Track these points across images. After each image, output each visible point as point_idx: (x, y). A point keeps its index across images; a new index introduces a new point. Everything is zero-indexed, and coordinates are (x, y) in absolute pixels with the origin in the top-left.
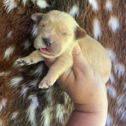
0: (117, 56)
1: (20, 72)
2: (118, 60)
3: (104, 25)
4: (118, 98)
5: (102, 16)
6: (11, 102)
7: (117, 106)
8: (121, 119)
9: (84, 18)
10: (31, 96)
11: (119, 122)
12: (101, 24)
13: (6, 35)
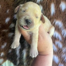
0: (64, 25)
2: (64, 27)
3: (57, 7)
4: (63, 49)
5: (56, 1)
7: (62, 53)
8: (64, 60)
9: (46, 3)
11: (63, 62)
12: (55, 6)
13: (6, 11)
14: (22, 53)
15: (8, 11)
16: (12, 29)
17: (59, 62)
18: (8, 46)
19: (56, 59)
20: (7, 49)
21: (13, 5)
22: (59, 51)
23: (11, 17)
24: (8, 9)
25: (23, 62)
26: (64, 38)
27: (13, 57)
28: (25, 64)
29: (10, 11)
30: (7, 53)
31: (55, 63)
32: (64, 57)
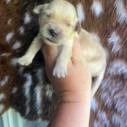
1: (18, 53)
3: (87, 10)
6: (11, 78)
8: (105, 104)
10: (26, 74)
12: (84, 8)
13: (6, 22)
14: (33, 93)
15: (9, 22)
16: (17, 51)
18: (11, 81)
20: (10, 88)
21: (17, 11)
23: (15, 32)
24: (10, 18)
25: (36, 108)
27: (19, 101)
28: (39, 112)
29: (14, 21)
30: (9, 94)
32: (105, 97)
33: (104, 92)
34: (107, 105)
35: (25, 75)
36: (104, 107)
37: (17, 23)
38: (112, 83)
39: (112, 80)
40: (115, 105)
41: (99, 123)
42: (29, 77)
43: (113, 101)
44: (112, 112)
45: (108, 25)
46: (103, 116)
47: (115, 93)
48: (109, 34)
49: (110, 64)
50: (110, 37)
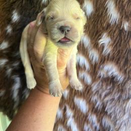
14: (22, 95)
16: (4, 52)
17: (88, 110)
19: (83, 105)
21: (3, 9)
22: (86, 90)
26: (94, 65)
31: (82, 113)
32: (96, 100)
33: (95, 95)
34: (97, 108)
35: (14, 77)
36: (94, 110)
37: (4, 21)
38: (102, 85)
39: (102, 82)
40: (105, 107)
41: (89, 125)
42: (18, 79)
43: (103, 104)
44: (102, 115)
45: (99, 26)
46: (93, 118)
47: (106, 96)
48: (100, 35)
49: (101, 66)
50: (101, 38)
